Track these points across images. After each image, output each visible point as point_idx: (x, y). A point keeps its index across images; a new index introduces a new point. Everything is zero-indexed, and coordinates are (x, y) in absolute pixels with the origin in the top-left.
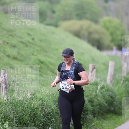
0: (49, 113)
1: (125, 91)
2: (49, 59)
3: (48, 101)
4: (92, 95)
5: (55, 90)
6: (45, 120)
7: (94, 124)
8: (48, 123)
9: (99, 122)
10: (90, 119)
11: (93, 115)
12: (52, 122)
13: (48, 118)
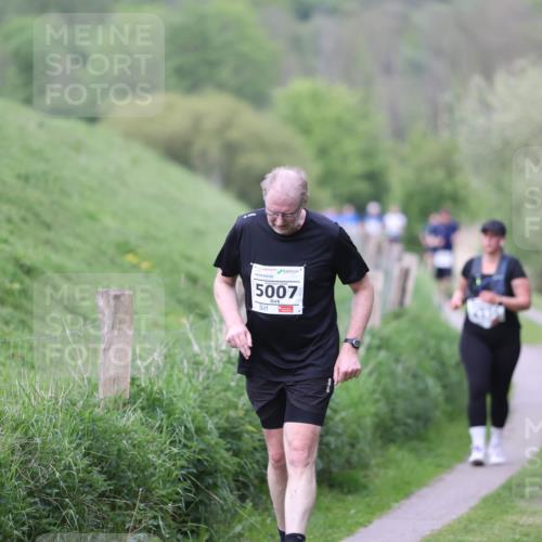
0: (53, 484)
1: (374, 391)
2: (56, 258)
3: (48, 430)
4: (236, 408)
5: (80, 387)
6: (37, 511)
7: (243, 529)
8: (50, 524)
9: (264, 520)
10: (225, 507)
11: (236, 493)
12: (64, 521)
13: (49, 503)
